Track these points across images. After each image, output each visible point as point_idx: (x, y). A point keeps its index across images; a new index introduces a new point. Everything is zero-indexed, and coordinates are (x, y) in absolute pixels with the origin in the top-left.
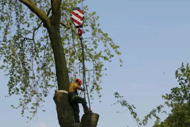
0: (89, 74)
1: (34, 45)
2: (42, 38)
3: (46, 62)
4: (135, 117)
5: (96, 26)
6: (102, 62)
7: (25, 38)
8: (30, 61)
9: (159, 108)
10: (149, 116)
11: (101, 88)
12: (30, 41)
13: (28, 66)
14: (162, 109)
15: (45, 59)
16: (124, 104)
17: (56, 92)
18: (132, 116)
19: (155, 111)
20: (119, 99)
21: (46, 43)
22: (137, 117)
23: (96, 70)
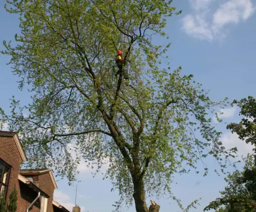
4: (181, 207)
9: (195, 202)
10: (189, 206)
14: (198, 202)
16: (174, 198)
18: (179, 206)
19: (192, 203)
20: (172, 195)
22: (182, 207)
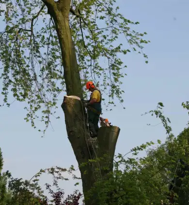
0: (105, 74)
1: (32, 38)
2: (43, 28)
3: (51, 60)
5: (114, 12)
6: (119, 59)
7: (20, 29)
8: (28, 58)
11: (123, 91)
12: (27, 33)
13: (25, 65)
15: (49, 57)
17: (65, 97)
21: (49, 36)
23: (113, 69)
